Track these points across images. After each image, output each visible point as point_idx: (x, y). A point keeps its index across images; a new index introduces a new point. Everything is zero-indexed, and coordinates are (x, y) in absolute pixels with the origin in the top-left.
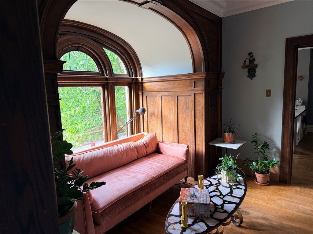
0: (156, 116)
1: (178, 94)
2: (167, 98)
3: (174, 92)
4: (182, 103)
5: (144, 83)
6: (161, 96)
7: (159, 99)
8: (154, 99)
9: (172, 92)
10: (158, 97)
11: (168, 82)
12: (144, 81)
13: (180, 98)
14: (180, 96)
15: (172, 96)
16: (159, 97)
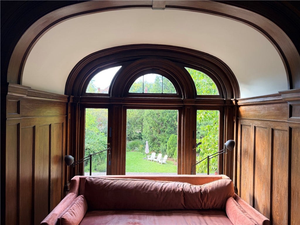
0: (249, 155)
1: (273, 125)
2: (261, 130)
3: (268, 122)
4: (278, 142)
5: (240, 106)
6: (255, 126)
7: (252, 131)
8: (248, 129)
9: (266, 122)
10: (251, 127)
11: (263, 106)
12: (239, 104)
13: (276, 133)
14: (277, 129)
15: (266, 128)
16: (253, 127)
